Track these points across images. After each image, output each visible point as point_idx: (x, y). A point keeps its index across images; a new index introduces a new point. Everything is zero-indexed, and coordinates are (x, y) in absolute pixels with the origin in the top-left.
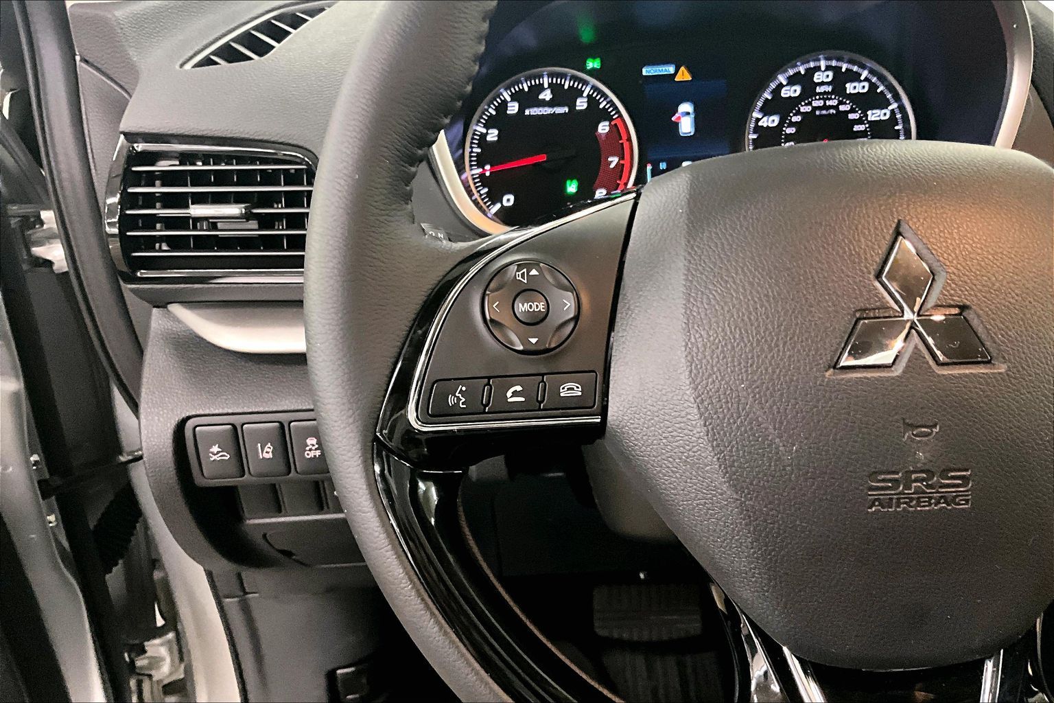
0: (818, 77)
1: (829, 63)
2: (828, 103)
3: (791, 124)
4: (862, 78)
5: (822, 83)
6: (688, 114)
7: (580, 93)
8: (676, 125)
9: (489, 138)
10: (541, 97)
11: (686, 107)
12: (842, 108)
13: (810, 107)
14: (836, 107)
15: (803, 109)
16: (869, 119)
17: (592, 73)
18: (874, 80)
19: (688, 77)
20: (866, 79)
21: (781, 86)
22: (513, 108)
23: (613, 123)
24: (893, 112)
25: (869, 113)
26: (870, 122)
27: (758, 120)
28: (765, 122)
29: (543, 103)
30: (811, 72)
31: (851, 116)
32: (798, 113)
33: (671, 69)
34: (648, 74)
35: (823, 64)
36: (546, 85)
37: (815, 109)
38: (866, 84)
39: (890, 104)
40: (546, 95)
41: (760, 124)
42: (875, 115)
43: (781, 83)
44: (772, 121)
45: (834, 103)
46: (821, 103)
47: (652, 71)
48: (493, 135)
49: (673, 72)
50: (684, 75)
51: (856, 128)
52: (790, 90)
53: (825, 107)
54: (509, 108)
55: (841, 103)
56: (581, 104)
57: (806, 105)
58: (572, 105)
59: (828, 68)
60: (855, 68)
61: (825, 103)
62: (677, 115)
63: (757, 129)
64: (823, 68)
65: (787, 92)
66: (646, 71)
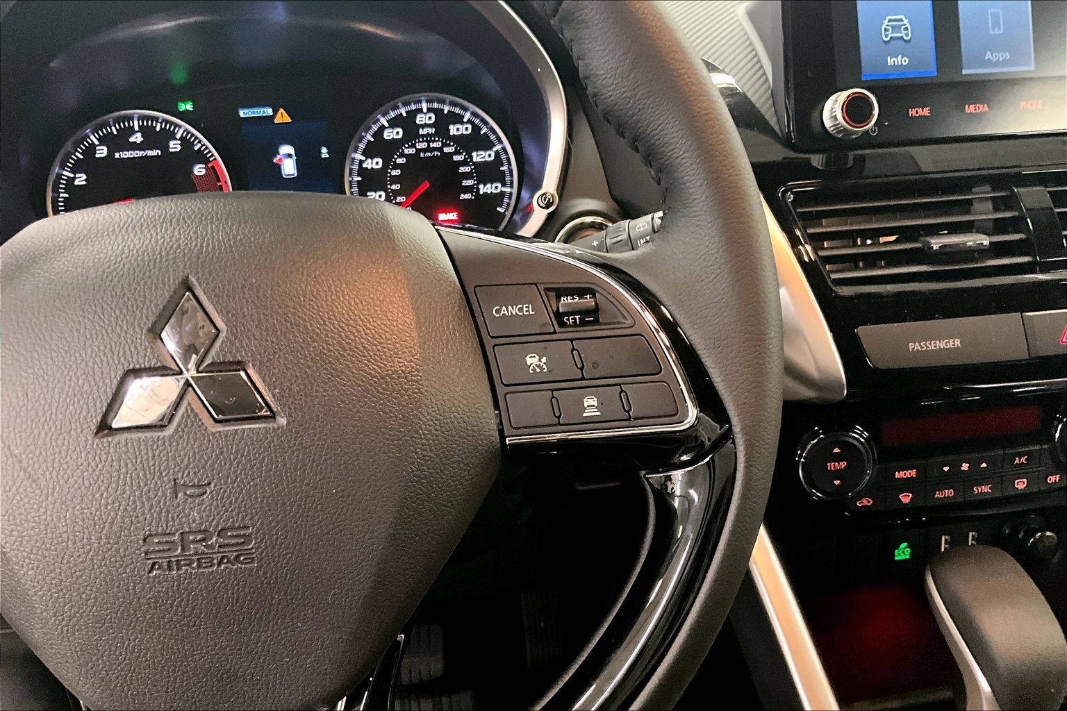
0: (421, 119)
1: (430, 105)
2: (432, 145)
3: (396, 167)
4: (465, 120)
5: (424, 126)
6: (290, 156)
7: (172, 136)
8: (278, 167)
9: (77, 182)
10: (132, 139)
11: (286, 149)
12: (446, 150)
13: (414, 149)
14: (440, 150)
15: (406, 151)
16: (474, 160)
17: (184, 116)
18: (477, 121)
19: (288, 119)
20: (469, 121)
21: (383, 128)
22: (102, 151)
23: (209, 165)
24: (497, 153)
25: (474, 154)
26: (474, 164)
27: (361, 162)
28: (369, 164)
29: (135, 146)
30: (412, 114)
31: (456, 158)
32: (402, 155)
33: (270, 112)
34: (245, 116)
35: (424, 106)
36: (136, 128)
37: (418, 151)
38: (470, 127)
39: (494, 145)
40: (137, 138)
41: (364, 166)
42: (480, 156)
43: (383, 125)
44: (375, 164)
45: (437, 145)
46: (424, 145)
47: (250, 113)
48: (81, 179)
49: (272, 114)
50: (283, 117)
51: (462, 170)
52: (392, 132)
53: (429, 149)
54: (97, 152)
55: (444, 145)
56: (175, 146)
57: (409, 147)
58: (165, 148)
59: (429, 110)
60: (457, 110)
61: (429, 145)
62: (279, 157)
63: (362, 171)
64: (425, 111)
65: (389, 134)
66: (242, 113)
